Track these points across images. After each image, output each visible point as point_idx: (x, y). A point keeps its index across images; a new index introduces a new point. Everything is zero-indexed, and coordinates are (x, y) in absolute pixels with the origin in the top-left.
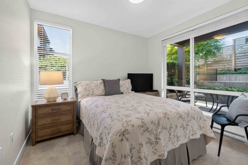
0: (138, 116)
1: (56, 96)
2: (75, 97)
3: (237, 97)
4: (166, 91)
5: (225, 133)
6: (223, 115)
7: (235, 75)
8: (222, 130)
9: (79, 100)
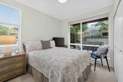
0: (70, 58)
1: (11, 51)
2: (23, 51)
3: (98, 47)
4: (70, 46)
5: (97, 62)
6: (94, 55)
7: (92, 39)
8: (96, 61)
9: (27, 53)
